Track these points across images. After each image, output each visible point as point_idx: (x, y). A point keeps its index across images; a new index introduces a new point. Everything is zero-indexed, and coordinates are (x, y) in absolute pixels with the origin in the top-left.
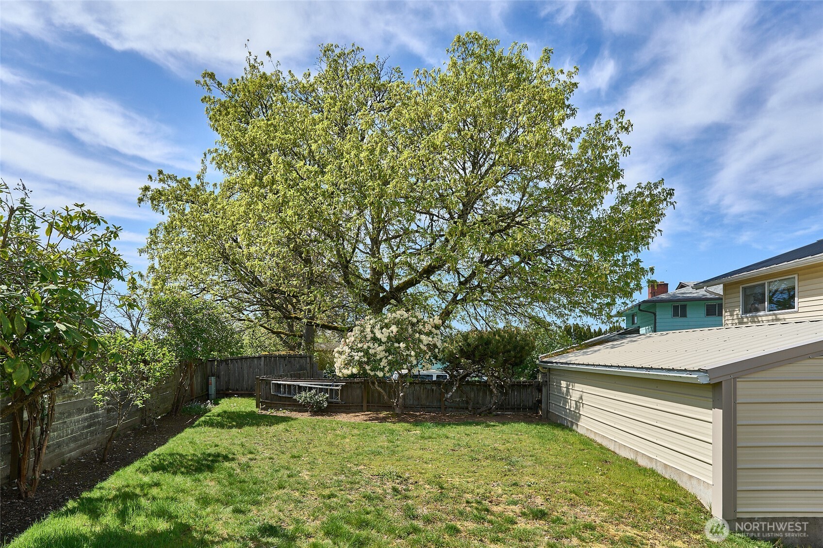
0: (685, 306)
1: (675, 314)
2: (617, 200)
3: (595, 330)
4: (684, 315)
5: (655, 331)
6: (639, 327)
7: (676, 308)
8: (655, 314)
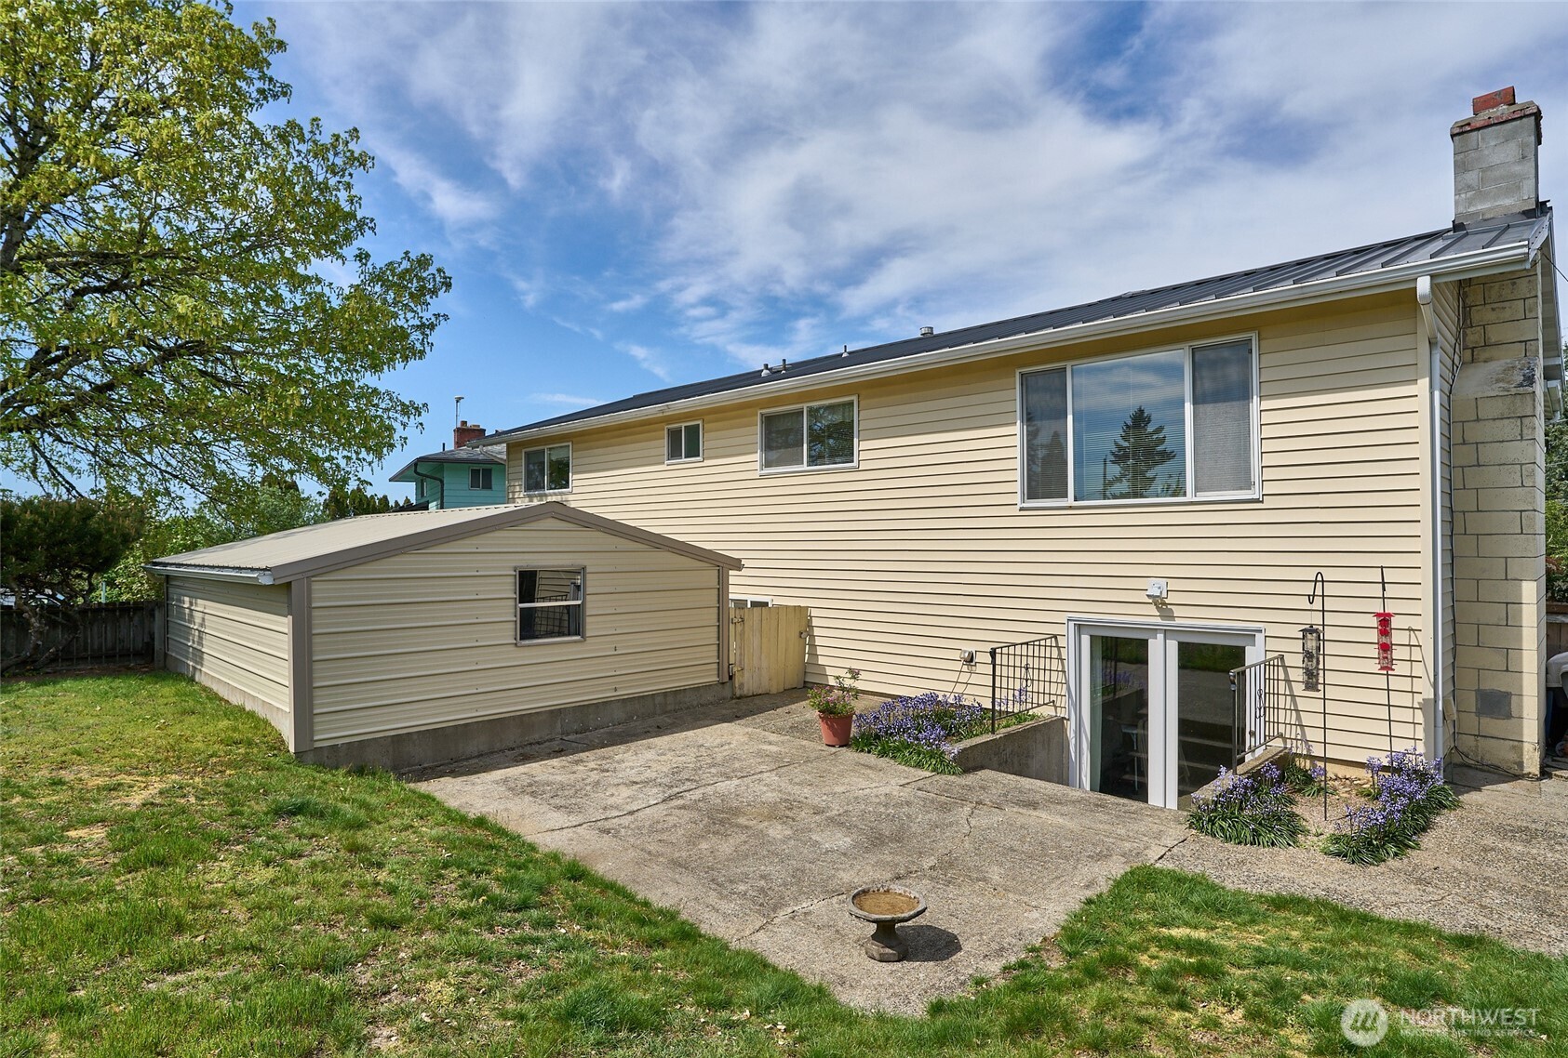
0: (490, 470)
1: (474, 484)
2: (362, 277)
3: (396, 502)
4: (488, 486)
5: (442, 508)
6: (428, 502)
7: (475, 473)
8: (442, 482)
